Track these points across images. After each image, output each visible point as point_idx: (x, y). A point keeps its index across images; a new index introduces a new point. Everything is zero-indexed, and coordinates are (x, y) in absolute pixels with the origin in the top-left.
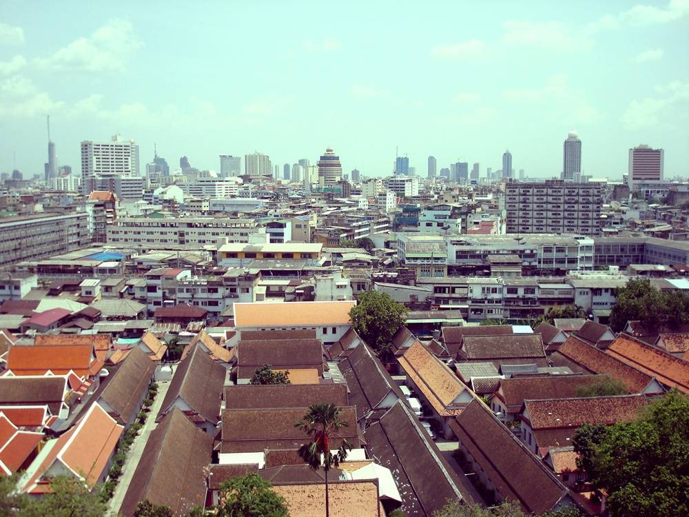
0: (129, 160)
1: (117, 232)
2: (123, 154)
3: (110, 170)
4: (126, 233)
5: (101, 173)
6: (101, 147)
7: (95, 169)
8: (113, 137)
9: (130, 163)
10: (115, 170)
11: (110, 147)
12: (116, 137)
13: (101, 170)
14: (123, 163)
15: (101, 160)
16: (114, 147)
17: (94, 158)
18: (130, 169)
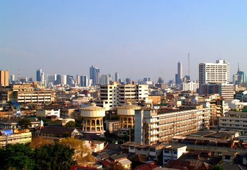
0: (226, 74)
1: (226, 120)
2: (223, 71)
3: (215, 80)
4: (231, 121)
5: (210, 82)
6: (210, 67)
7: (206, 79)
8: (217, 61)
9: (226, 76)
10: (218, 80)
11: (215, 67)
12: (219, 61)
13: (210, 80)
14: (223, 76)
15: (210, 74)
16: (218, 67)
17: (206, 73)
18: (226, 79)
